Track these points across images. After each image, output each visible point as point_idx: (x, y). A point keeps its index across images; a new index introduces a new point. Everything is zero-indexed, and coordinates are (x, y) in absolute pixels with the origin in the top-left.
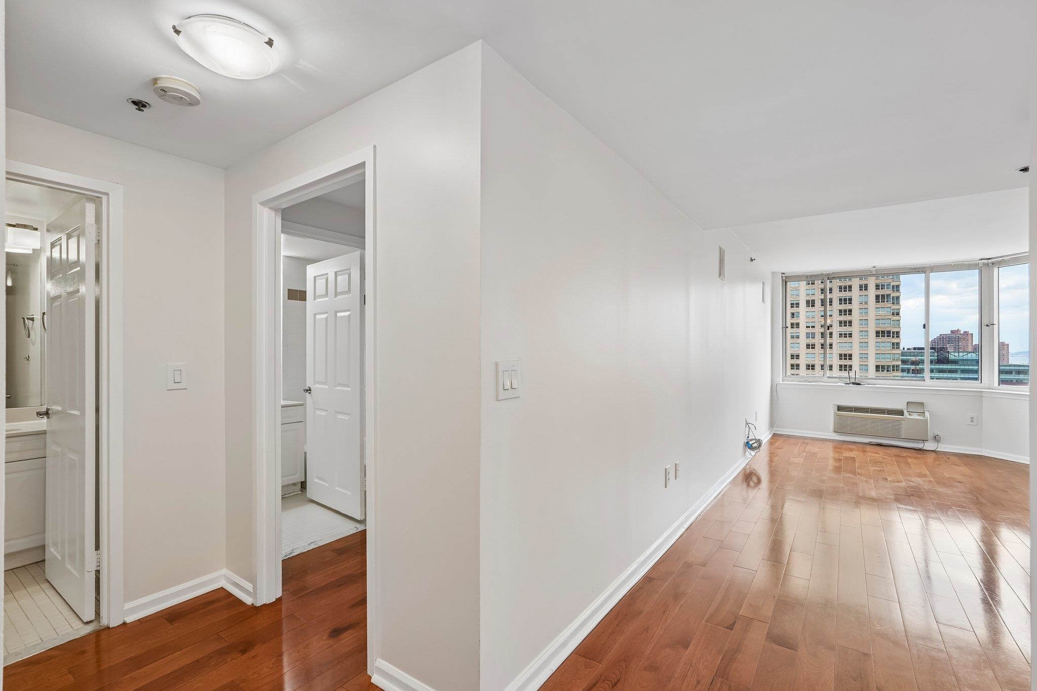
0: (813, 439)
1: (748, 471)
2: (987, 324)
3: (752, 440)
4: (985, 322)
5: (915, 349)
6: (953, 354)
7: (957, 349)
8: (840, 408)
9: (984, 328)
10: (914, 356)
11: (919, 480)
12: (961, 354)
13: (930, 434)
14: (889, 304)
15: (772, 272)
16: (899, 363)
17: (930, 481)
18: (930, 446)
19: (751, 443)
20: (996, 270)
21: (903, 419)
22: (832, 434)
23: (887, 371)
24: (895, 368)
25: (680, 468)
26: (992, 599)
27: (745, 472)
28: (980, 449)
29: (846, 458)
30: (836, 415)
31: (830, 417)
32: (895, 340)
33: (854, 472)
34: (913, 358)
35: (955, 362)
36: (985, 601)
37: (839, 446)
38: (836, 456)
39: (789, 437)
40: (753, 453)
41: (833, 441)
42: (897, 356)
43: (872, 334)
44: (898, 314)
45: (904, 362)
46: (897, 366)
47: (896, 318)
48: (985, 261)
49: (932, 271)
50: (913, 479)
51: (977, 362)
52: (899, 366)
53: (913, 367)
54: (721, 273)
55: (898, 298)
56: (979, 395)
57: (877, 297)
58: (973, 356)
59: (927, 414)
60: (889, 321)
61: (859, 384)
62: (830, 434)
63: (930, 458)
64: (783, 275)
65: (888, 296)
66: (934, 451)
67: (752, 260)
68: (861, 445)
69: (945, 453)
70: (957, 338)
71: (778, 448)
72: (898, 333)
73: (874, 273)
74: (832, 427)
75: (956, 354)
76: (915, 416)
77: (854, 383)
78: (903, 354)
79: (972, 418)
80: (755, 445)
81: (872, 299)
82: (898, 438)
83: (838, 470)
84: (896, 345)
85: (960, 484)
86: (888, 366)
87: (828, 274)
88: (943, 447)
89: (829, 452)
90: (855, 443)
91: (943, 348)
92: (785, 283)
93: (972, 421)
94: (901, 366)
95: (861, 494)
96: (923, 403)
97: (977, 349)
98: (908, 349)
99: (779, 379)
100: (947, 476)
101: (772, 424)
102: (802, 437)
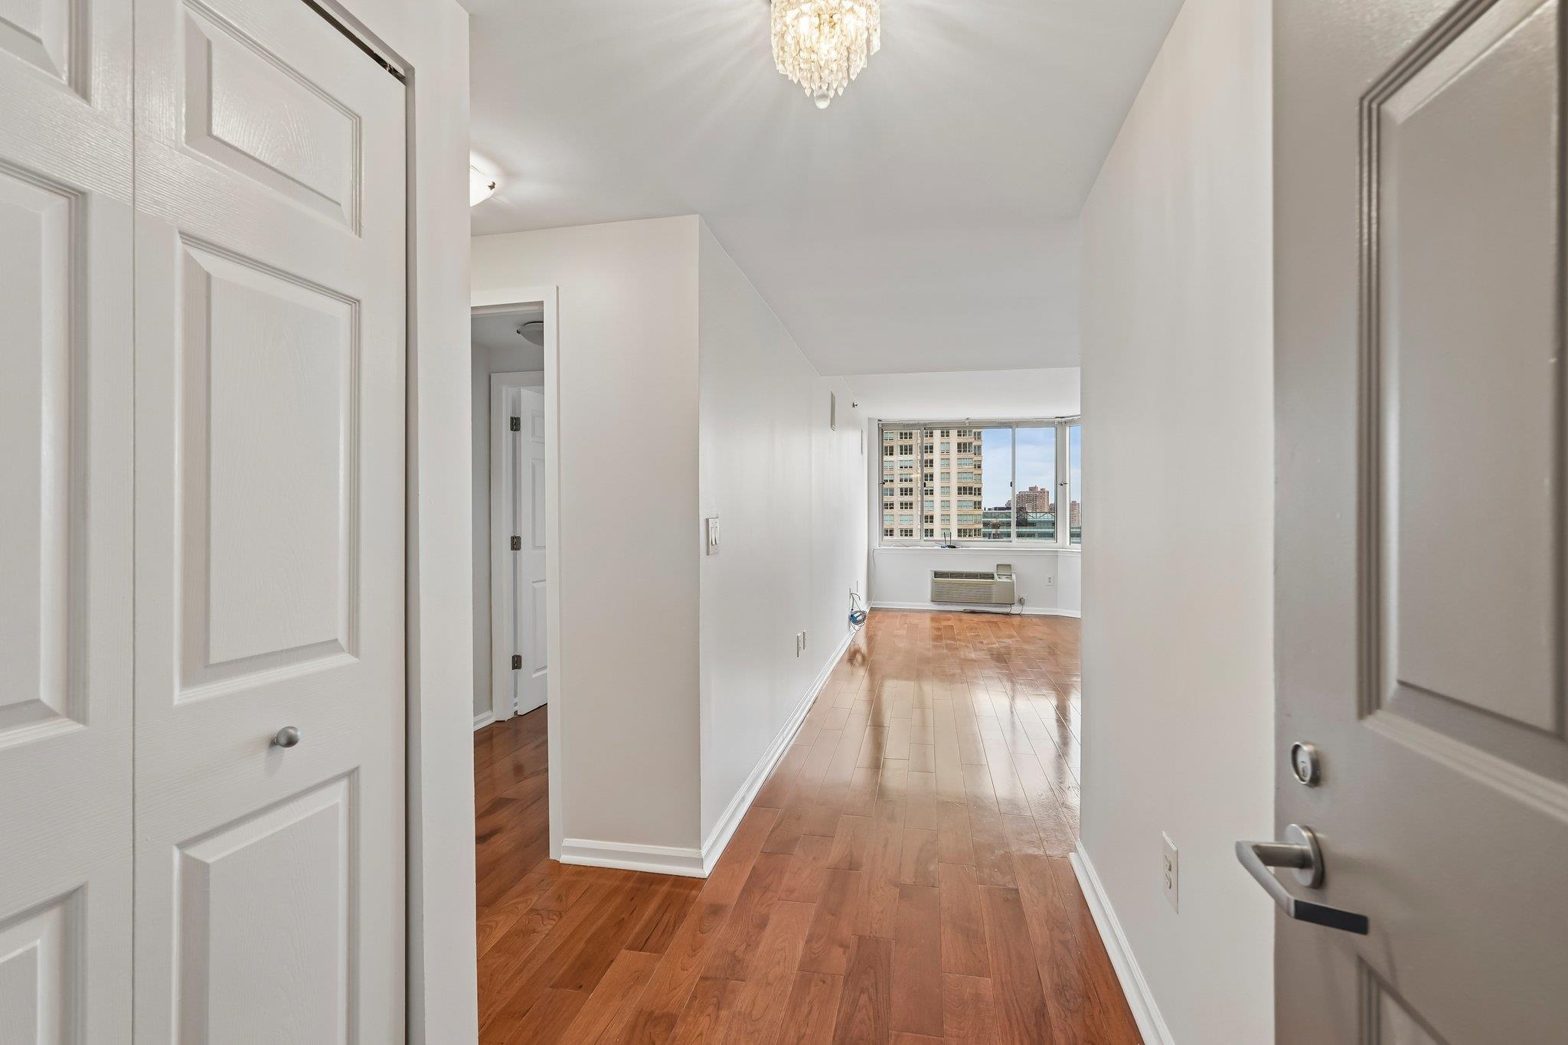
0: (911, 611)
1: (852, 650)
2: (1060, 484)
3: (857, 612)
4: (1059, 482)
5: (995, 509)
6: (1031, 514)
7: (1035, 510)
8: (937, 575)
9: (1059, 486)
10: (995, 517)
11: (1009, 641)
12: (1038, 515)
13: (1016, 598)
14: (970, 455)
15: (869, 419)
16: (981, 526)
17: (1018, 641)
18: (1015, 609)
19: (855, 616)
20: (1068, 428)
21: (993, 583)
22: (929, 604)
23: (969, 536)
24: (977, 532)
25: (806, 635)
26: (1064, 719)
27: (849, 650)
28: (1055, 609)
29: (945, 627)
30: (934, 584)
31: (926, 585)
32: (976, 498)
33: (954, 639)
34: (994, 520)
35: (1033, 524)
36: (1059, 721)
37: (937, 616)
38: (936, 625)
39: (887, 610)
40: (857, 627)
41: (930, 611)
42: (979, 518)
43: (954, 491)
44: (979, 467)
45: (986, 525)
46: (979, 530)
47: (977, 471)
48: (1059, 419)
49: (1017, 427)
50: (1004, 640)
51: (1053, 524)
52: (981, 529)
53: (993, 531)
54: (832, 423)
55: (979, 447)
56: (1055, 554)
57: (959, 445)
58: (1048, 517)
59: (1014, 576)
60: (970, 475)
61: (955, 547)
62: (927, 604)
63: (1016, 621)
64: (879, 422)
65: (970, 444)
66: (1019, 614)
67: (854, 406)
68: (957, 614)
69: (1029, 616)
70: (1034, 496)
71: (879, 622)
72: (979, 489)
73: (967, 425)
74: (929, 597)
75: (1034, 515)
76: (1004, 579)
77: (949, 547)
78: (985, 515)
79: (1050, 578)
80: (860, 618)
81: (954, 448)
82: (991, 604)
83: (938, 638)
84: (978, 505)
85: (1041, 641)
86: (970, 530)
87: (925, 424)
88: (1027, 610)
89: (926, 623)
90: (951, 611)
91: (1022, 508)
92: (881, 431)
93: (1050, 582)
94: (982, 530)
95: (962, 657)
96: (1010, 565)
97: (1053, 509)
98: (989, 509)
99: (876, 545)
100: (1032, 635)
101: (869, 597)
102: (900, 610)
